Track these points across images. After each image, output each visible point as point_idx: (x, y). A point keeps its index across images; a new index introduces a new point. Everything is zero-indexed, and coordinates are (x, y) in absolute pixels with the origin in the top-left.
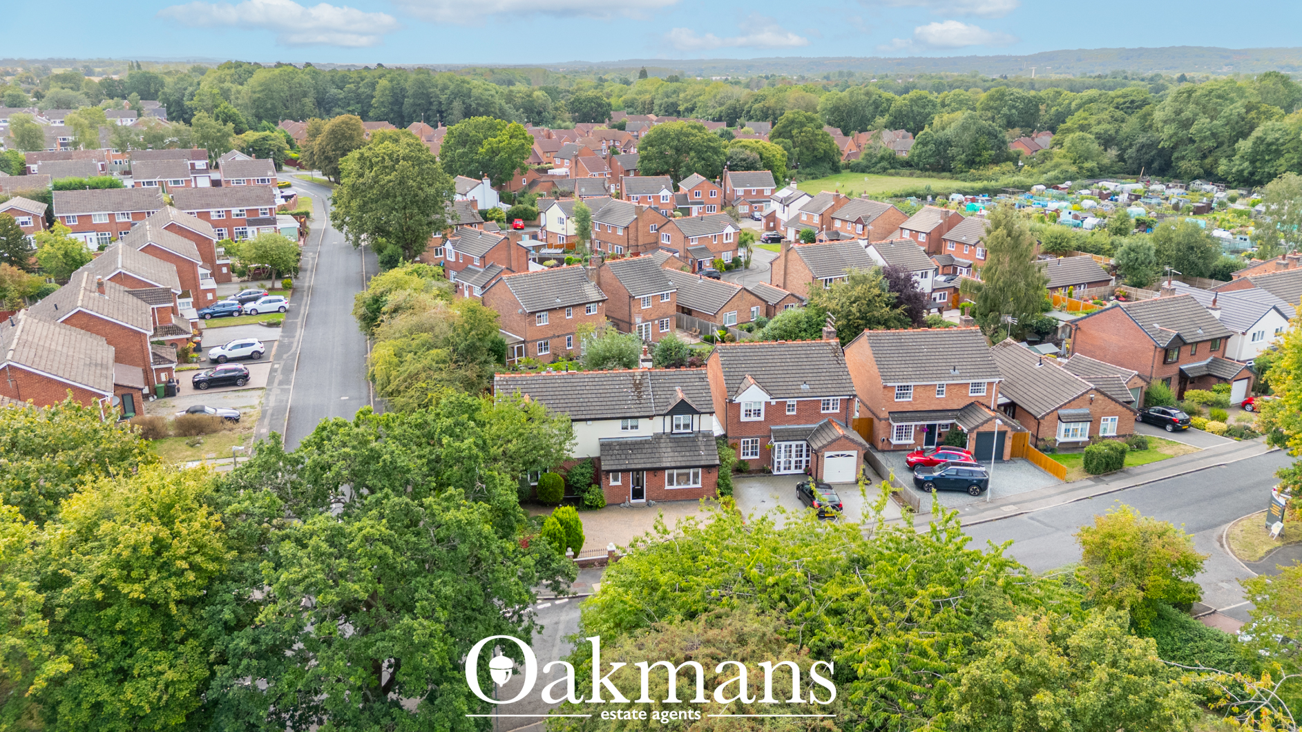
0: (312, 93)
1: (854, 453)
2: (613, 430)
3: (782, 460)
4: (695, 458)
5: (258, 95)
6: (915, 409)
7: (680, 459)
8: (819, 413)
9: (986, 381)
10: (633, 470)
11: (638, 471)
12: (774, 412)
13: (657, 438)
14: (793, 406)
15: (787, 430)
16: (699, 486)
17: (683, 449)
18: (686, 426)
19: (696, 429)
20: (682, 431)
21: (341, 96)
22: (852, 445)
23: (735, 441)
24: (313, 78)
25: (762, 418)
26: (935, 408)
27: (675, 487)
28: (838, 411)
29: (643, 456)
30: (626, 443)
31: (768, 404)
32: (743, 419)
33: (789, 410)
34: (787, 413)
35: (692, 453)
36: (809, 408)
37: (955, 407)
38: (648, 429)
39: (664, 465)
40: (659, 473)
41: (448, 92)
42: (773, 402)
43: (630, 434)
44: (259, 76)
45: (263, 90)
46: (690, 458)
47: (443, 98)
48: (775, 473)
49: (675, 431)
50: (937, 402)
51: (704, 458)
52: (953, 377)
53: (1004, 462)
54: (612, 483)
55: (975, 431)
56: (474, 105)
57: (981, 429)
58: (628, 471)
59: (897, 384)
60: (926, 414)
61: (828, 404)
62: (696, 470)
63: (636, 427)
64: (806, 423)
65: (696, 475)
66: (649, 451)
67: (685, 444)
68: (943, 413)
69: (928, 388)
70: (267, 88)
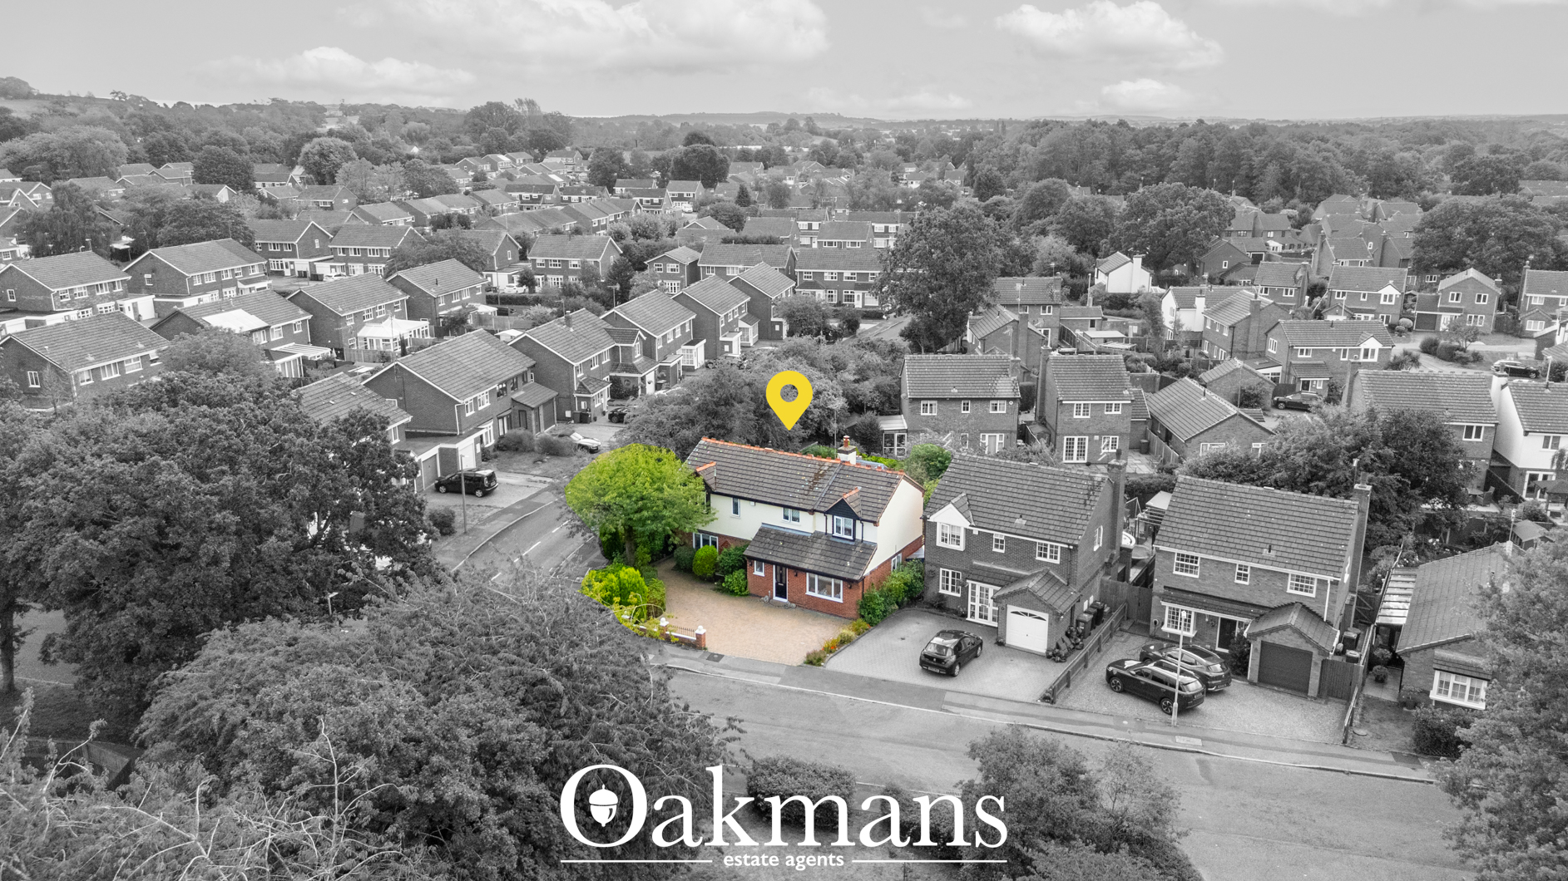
0: (1106, 155)
1: (1045, 616)
2: (774, 517)
3: (977, 605)
4: (837, 567)
5: (1044, 157)
6: (1202, 590)
7: (823, 564)
8: (1033, 558)
9: (1317, 576)
10: (777, 564)
11: (780, 566)
12: (977, 543)
13: (817, 536)
14: (1002, 542)
15: (989, 570)
16: (840, 600)
17: (833, 555)
18: (848, 531)
19: (859, 537)
20: (842, 535)
21: (1137, 158)
22: (1040, 604)
23: (933, 568)
24: (1110, 137)
25: (961, 547)
26: (1233, 597)
27: (816, 594)
28: (1057, 562)
29: (790, 551)
30: (784, 535)
31: (968, 532)
32: (939, 543)
33: (997, 546)
34: (995, 550)
35: (838, 561)
36: (1021, 551)
37: (1265, 603)
38: (810, 524)
39: (805, 566)
40: (800, 574)
41: (1265, 153)
42: (976, 531)
43: (791, 525)
44: (1055, 135)
45: (1050, 152)
46: (832, 566)
47: (1256, 160)
48: (969, 619)
49: (836, 534)
50: (1236, 589)
51: (846, 569)
52: (1260, 560)
53: (1306, 697)
54: (757, 573)
55: (1259, 639)
56: (1294, 170)
57: (1269, 639)
58: (772, 563)
59: (1177, 551)
60: (1216, 602)
61: (1046, 549)
62: (838, 581)
63: (795, 519)
64: (1016, 568)
65: (837, 587)
66: (799, 548)
67: (838, 550)
68: (1244, 606)
69: (1223, 566)
70: (1054, 148)
